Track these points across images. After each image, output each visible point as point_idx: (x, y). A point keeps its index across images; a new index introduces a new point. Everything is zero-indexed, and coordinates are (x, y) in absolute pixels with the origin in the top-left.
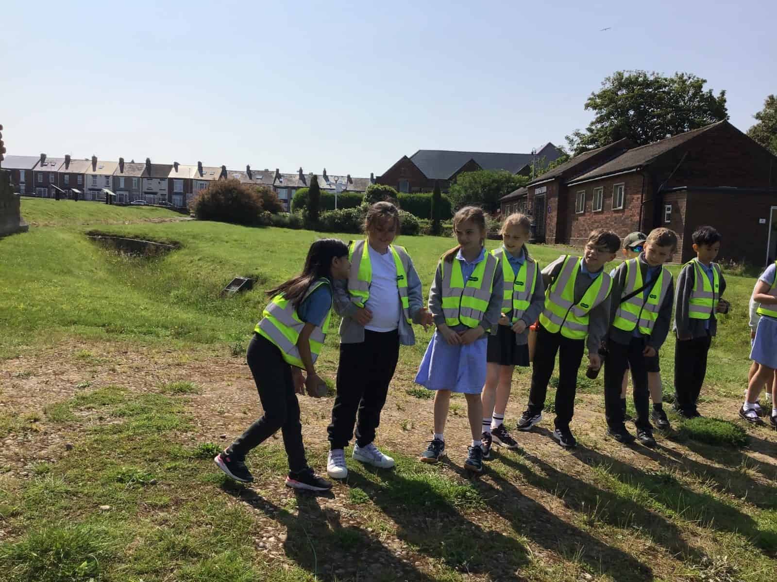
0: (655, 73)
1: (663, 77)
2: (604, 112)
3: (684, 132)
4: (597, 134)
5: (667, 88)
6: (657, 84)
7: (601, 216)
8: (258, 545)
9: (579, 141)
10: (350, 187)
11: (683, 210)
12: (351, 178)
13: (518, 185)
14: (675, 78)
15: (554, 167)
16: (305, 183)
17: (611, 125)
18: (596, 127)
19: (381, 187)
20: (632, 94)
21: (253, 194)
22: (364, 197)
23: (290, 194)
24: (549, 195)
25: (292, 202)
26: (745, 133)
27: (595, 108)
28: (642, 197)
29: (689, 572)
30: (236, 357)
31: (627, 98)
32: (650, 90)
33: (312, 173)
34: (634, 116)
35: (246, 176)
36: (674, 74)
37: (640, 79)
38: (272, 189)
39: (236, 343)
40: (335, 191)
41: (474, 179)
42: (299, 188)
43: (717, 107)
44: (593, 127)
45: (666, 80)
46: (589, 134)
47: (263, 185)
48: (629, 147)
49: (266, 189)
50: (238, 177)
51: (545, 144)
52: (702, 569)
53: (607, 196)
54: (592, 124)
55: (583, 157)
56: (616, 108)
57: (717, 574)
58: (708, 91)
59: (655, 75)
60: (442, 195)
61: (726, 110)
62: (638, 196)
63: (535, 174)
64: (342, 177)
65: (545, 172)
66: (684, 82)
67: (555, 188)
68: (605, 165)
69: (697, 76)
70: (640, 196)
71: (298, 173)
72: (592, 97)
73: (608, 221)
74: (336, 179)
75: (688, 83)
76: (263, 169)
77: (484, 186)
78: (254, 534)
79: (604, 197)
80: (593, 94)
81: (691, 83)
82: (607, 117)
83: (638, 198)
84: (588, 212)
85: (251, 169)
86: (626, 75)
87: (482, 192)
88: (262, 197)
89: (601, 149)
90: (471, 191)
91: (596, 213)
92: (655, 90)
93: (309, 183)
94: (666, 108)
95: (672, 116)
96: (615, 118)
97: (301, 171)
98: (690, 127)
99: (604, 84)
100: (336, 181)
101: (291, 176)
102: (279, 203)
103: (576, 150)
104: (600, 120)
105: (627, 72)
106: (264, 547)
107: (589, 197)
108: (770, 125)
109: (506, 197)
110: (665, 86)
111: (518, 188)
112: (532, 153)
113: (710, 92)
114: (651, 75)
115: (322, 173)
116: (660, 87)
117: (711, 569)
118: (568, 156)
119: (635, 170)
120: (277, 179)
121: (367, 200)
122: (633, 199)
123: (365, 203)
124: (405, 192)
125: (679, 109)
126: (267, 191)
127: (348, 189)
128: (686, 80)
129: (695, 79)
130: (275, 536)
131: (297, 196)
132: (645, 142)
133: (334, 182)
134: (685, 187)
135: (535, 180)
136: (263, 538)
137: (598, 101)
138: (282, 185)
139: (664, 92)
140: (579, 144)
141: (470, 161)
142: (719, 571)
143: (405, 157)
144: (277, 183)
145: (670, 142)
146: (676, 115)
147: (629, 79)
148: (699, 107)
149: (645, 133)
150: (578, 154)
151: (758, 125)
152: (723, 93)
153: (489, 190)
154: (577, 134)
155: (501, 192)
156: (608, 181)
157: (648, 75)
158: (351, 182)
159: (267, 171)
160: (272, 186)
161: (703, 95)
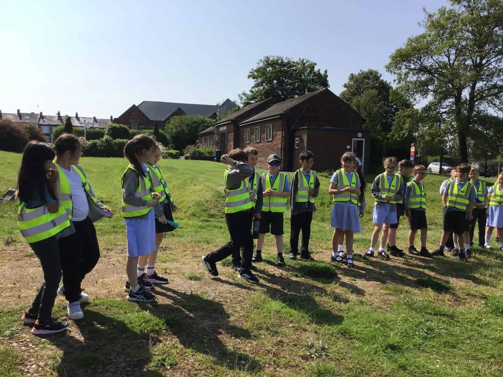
0: (288, 58)
1: (292, 61)
2: (260, 80)
3: (305, 94)
4: (256, 94)
5: (295, 67)
6: (289, 64)
7: (259, 144)
8: (23, 371)
9: (245, 98)
10: (96, 125)
11: (305, 141)
12: (96, 119)
13: (209, 125)
14: (299, 62)
15: (231, 114)
16: (62, 122)
17: (264, 89)
18: (255, 89)
19: (117, 125)
20: (275, 70)
21: (22, 130)
22: (106, 132)
23: (51, 130)
24: (229, 131)
25: (52, 135)
26: (338, 96)
27: (254, 78)
28: (282, 132)
29: (301, 353)
30: (9, 246)
31: (272, 73)
32: (285, 68)
33: (67, 115)
34: (276, 84)
35: (17, 117)
36: (298, 59)
37: (279, 61)
38: (37, 127)
39: (8, 236)
40: (84, 128)
41: (181, 120)
42: (58, 125)
43: (323, 80)
44: (253, 90)
45: (294, 62)
46: (250, 94)
47: (30, 124)
48: (275, 103)
49: (32, 126)
50: (11, 118)
51: (225, 99)
52: (308, 350)
53: (262, 132)
54: (253, 87)
55: (248, 108)
56: (266, 78)
57: (316, 352)
58: (318, 70)
59: (288, 59)
60: (160, 131)
61: (328, 82)
62: (279, 132)
63: (219, 118)
64: (90, 118)
65: (225, 117)
66: (304, 64)
67: (232, 127)
68: (261, 114)
69: (311, 61)
70: (281, 132)
71: (57, 115)
72: (252, 71)
73: (263, 148)
74: (85, 119)
75: (306, 65)
76: (30, 112)
77: (188, 125)
78: (20, 364)
79: (261, 133)
80: (252, 69)
81: (308, 65)
82: (261, 84)
83: (280, 134)
84: (252, 142)
85: (21, 112)
86: (271, 59)
87: (187, 129)
88: (28, 132)
89: (259, 103)
90: (180, 128)
91: (257, 143)
92: (288, 68)
93: (65, 122)
94: (295, 79)
95: (298, 85)
96: (266, 85)
97: (59, 114)
98: (309, 91)
99: (258, 64)
100: (85, 121)
101: (51, 117)
102: (42, 136)
103: (244, 104)
104: (257, 85)
105: (272, 56)
106: (28, 372)
107: (252, 133)
108: (352, 91)
109: (202, 132)
110: (294, 66)
111: (209, 127)
112: (217, 105)
113: (319, 70)
114: (286, 59)
115: (75, 116)
116: (290, 67)
117: (313, 349)
118: (239, 107)
119: (277, 117)
120: (41, 119)
121: (108, 134)
122: (277, 134)
123: (106, 136)
124: (135, 129)
125: (301, 81)
126: (33, 128)
127: (94, 127)
128: (305, 63)
129: (310, 63)
130: (36, 364)
131: (57, 131)
132: (284, 100)
133: (84, 122)
134: (306, 127)
135: (220, 122)
136: (27, 366)
137: (255, 73)
138: (45, 123)
139: (293, 70)
140: (245, 100)
141: (178, 109)
142: (317, 350)
143: (134, 106)
144: (41, 122)
145: (297, 100)
146: (300, 84)
147: (273, 61)
148: (313, 80)
149: (283, 94)
150: (245, 106)
151: (345, 91)
152: (326, 72)
153: (191, 127)
154: (244, 94)
155: (199, 129)
156: (263, 123)
157: (284, 59)
158: (97, 122)
159: (33, 113)
160: (37, 124)
161: (315, 72)
